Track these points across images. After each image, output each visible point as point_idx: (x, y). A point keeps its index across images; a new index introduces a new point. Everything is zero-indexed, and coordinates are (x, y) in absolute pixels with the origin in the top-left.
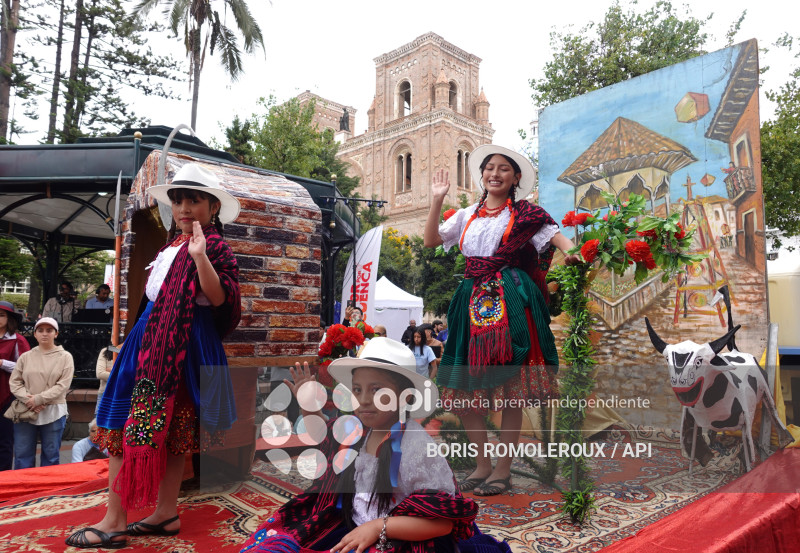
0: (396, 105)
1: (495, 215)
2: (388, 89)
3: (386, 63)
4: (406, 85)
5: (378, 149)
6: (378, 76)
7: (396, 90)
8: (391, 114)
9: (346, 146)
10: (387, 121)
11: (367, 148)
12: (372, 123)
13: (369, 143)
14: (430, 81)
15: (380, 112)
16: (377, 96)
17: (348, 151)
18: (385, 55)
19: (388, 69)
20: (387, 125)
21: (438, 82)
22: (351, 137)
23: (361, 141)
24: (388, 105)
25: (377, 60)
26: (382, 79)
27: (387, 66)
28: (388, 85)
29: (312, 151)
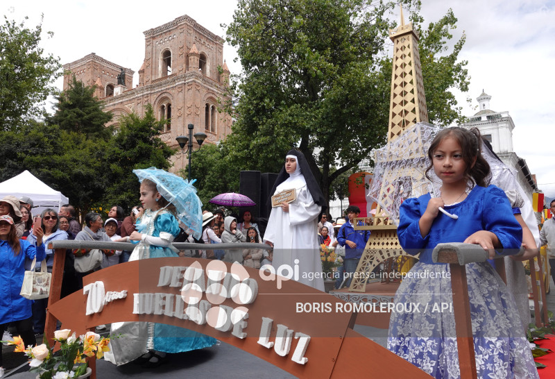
0: (160, 67)
2: (154, 55)
3: (153, 36)
4: (167, 54)
5: (146, 99)
6: (147, 46)
7: (160, 57)
8: (156, 73)
9: (122, 97)
10: (153, 79)
11: (138, 99)
12: (141, 79)
13: (139, 95)
14: (185, 51)
15: (148, 72)
16: (146, 60)
17: (124, 100)
18: (152, 29)
19: (155, 41)
20: (153, 82)
21: (191, 52)
22: (126, 89)
23: (134, 93)
24: (154, 67)
25: (146, 33)
26: (150, 48)
27: (154, 38)
28: (154, 52)
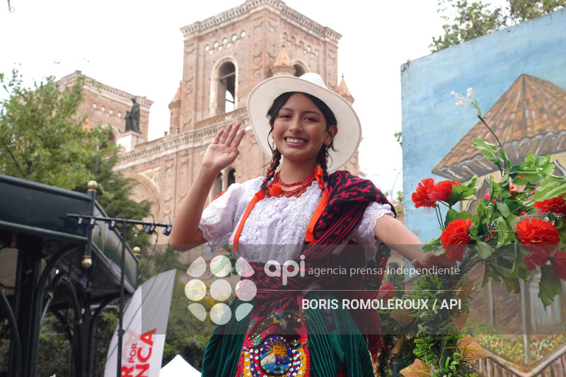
0: (213, 96)
1: (297, 193)
2: (201, 72)
3: (198, 35)
4: (228, 68)
5: (183, 160)
6: (187, 54)
7: (214, 74)
8: (205, 108)
9: (134, 155)
10: (199, 119)
11: (167, 159)
12: (175, 121)
13: (169, 152)
14: (265, 62)
15: (188, 105)
16: (185, 82)
17: (137, 162)
18: (199, 23)
19: (202, 44)
20: (198, 124)
21: (277, 63)
22: (141, 141)
23: (158, 148)
24: (200, 94)
25: (186, 30)
26: (192, 58)
27: (200, 39)
28: (201, 66)
29: (74, 156)
